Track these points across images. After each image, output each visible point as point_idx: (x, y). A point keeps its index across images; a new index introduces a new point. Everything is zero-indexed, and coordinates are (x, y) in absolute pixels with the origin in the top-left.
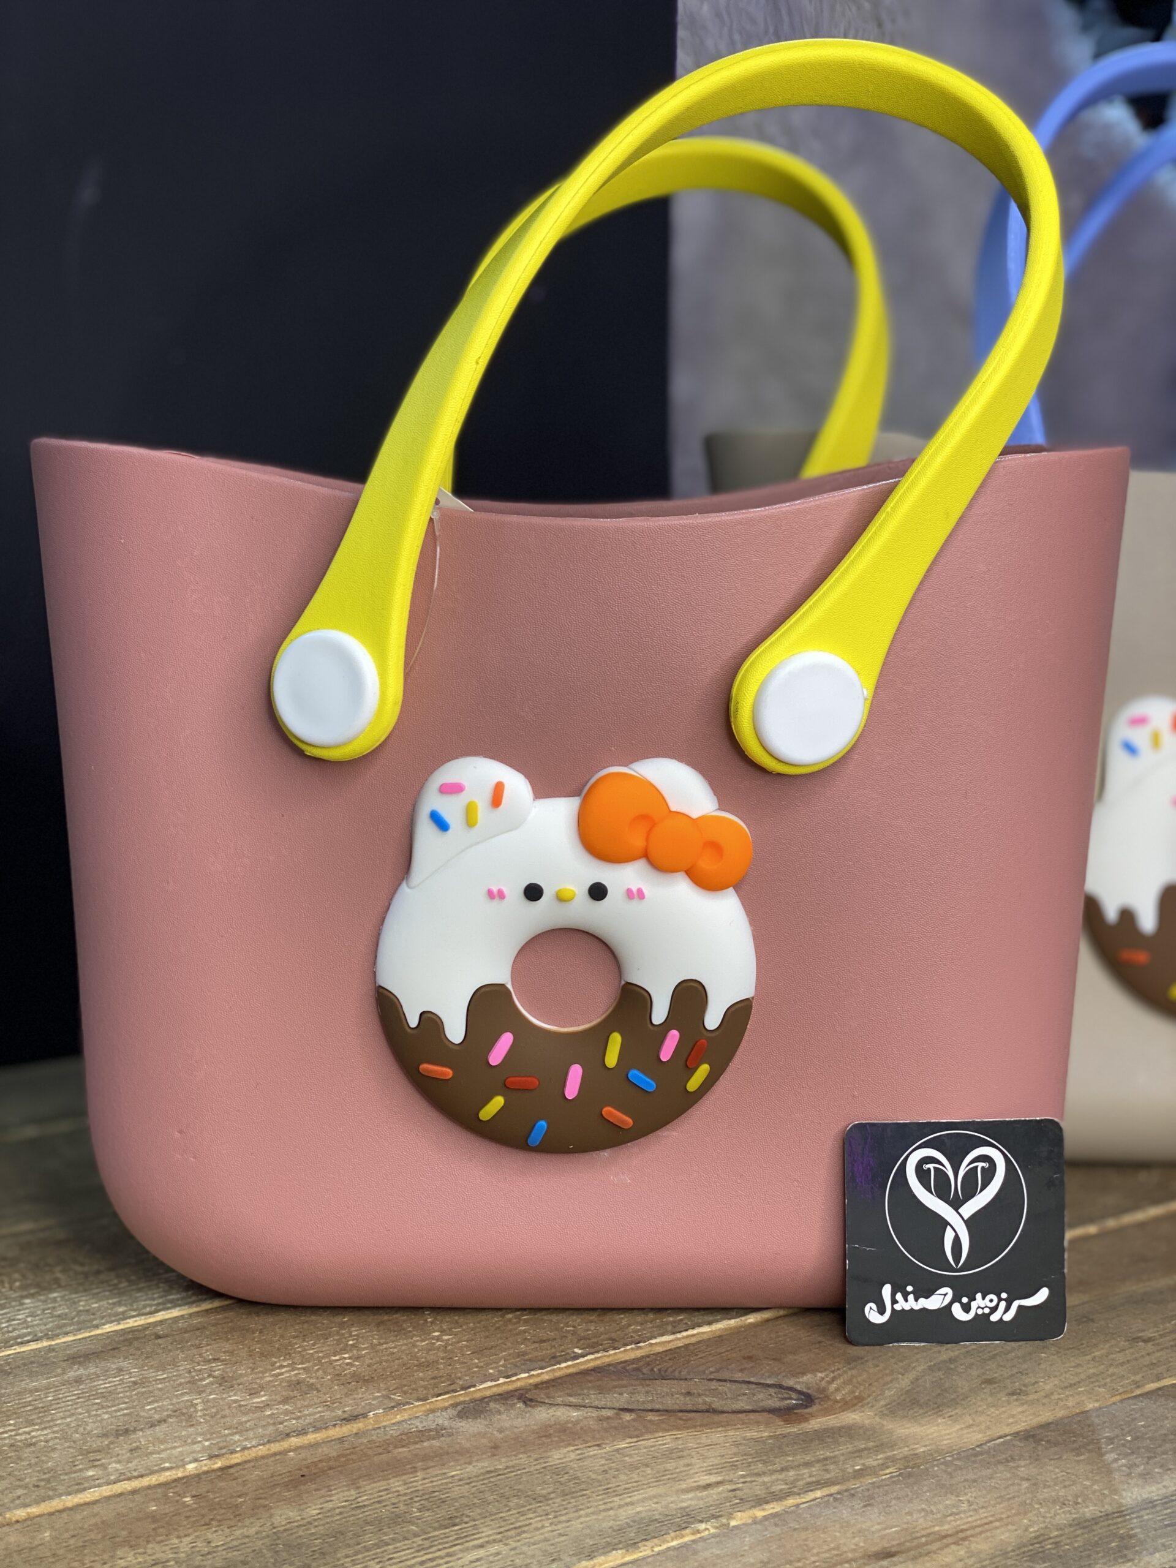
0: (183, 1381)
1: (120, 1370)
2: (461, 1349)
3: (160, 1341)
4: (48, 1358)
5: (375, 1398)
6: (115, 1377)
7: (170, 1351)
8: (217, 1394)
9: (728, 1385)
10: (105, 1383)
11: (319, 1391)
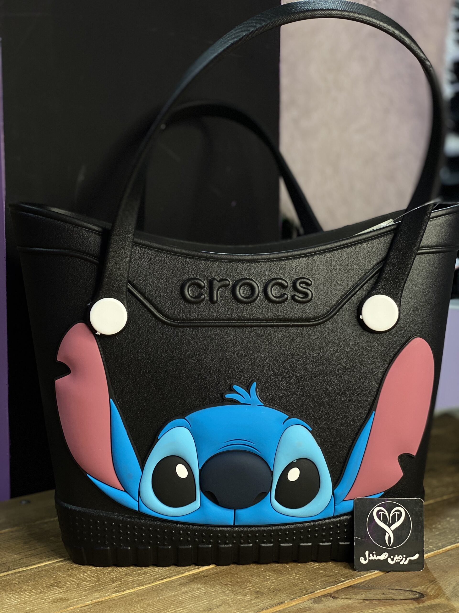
0: (220, 592)
1: (198, 588)
2: (304, 579)
3: (205, 578)
4: (173, 585)
5: (284, 597)
6: (197, 591)
7: (211, 581)
8: (233, 596)
9: (395, 590)
10: (195, 593)
11: (265, 595)
